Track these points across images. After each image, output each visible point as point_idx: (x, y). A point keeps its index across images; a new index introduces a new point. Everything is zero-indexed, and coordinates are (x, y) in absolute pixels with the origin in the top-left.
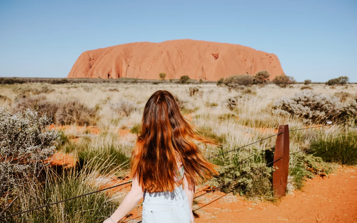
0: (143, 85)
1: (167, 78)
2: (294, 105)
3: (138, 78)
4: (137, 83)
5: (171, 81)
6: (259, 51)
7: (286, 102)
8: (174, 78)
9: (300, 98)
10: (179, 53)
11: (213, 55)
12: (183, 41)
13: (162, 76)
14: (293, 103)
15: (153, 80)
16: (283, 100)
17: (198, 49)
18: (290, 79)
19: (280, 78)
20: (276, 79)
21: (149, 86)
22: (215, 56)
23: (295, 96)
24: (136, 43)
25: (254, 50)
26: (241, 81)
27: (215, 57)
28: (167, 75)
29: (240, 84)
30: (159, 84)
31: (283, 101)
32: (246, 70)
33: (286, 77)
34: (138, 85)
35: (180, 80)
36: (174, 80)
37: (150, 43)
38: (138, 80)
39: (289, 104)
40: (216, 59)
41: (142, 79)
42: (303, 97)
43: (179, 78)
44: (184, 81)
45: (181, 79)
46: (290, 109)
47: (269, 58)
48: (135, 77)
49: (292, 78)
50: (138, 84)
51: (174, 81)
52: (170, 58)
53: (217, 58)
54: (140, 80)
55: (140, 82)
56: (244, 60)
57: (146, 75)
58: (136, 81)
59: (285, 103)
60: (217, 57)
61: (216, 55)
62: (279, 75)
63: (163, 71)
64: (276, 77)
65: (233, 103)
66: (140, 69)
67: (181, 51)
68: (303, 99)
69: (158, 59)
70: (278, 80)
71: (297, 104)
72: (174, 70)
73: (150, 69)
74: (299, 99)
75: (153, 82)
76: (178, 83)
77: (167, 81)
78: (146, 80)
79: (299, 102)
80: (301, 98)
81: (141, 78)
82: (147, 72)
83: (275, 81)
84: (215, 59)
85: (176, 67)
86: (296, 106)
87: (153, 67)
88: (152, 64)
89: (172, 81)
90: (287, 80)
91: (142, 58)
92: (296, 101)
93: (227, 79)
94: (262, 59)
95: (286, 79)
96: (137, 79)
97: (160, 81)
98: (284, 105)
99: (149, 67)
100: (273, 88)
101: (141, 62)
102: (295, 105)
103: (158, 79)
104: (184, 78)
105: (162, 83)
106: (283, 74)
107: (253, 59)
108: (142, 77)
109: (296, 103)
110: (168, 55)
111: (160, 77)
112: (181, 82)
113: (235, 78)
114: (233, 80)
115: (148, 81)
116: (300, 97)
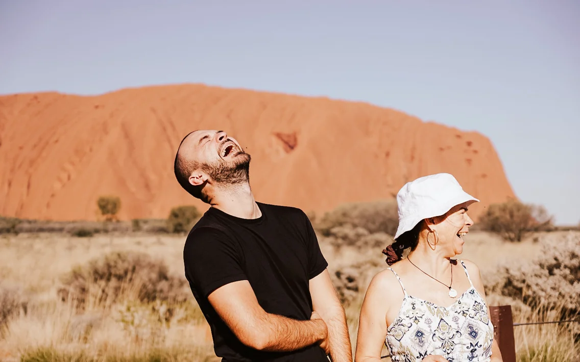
0: (38, 241)
1: (124, 216)
2: (540, 281)
3: (23, 217)
4: (16, 233)
5: (137, 225)
6: (431, 125)
7: (515, 273)
8: (146, 216)
9: (556, 259)
10: (164, 129)
11: (279, 136)
12: (179, 88)
13: (108, 207)
14: (536, 275)
15: (74, 222)
16: (508, 266)
17: (228, 116)
18: (535, 214)
19: (504, 209)
20: (489, 214)
21: (62, 241)
22: (286, 139)
23: (542, 254)
24: (16, 96)
25: (416, 123)
26: (374, 223)
27: (286, 143)
28: (125, 202)
29: (371, 232)
30: (96, 235)
31: (507, 270)
32: (388, 186)
33: (519, 207)
34: (23, 240)
35: (168, 221)
36: (146, 222)
37: (64, 96)
38: (20, 222)
39: (523, 277)
40: (288, 149)
41: (35, 221)
42: (567, 254)
43: (166, 215)
44: (180, 225)
45: (170, 219)
46: (530, 293)
47: (465, 147)
48: (11, 214)
49: (542, 211)
50: (21, 235)
51: (145, 227)
52: (131, 147)
53: (292, 148)
54: (30, 222)
55: (30, 231)
56: (384, 155)
57: (48, 205)
58: (13, 227)
59: (514, 277)
60: (291, 143)
61: (289, 136)
62: (498, 200)
63: (107, 191)
64: (490, 207)
65: (350, 285)
66: (29, 186)
67: (172, 124)
68: (567, 261)
69: (91, 150)
70: (497, 218)
71: (548, 278)
72: (147, 186)
73: (64, 186)
74: (554, 262)
75: (73, 229)
76: (162, 231)
77: (124, 225)
78: (48, 222)
79: (556, 271)
80: (560, 259)
81: (31, 218)
82: (53, 196)
83: (486, 219)
84: (287, 152)
85: (153, 177)
86: (545, 282)
87: (73, 177)
88: (69, 167)
89: (141, 224)
90: (526, 218)
91: (35, 146)
92: (545, 268)
93: (327, 214)
94: (442, 149)
95: (520, 213)
96: (16, 219)
97: (99, 226)
98: (509, 283)
99: (60, 180)
100: (481, 243)
101: (32, 163)
102: (544, 279)
103: (94, 218)
104: (184, 214)
105: (106, 231)
106: (512, 198)
107: (414, 149)
108: (35, 213)
109: (546, 272)
110: (127, 135)
111: (100, 211)
112: (171, 227)
113: (355, 213)
114: (348, 219)
115: (57, 226)
116: (557, 254)
